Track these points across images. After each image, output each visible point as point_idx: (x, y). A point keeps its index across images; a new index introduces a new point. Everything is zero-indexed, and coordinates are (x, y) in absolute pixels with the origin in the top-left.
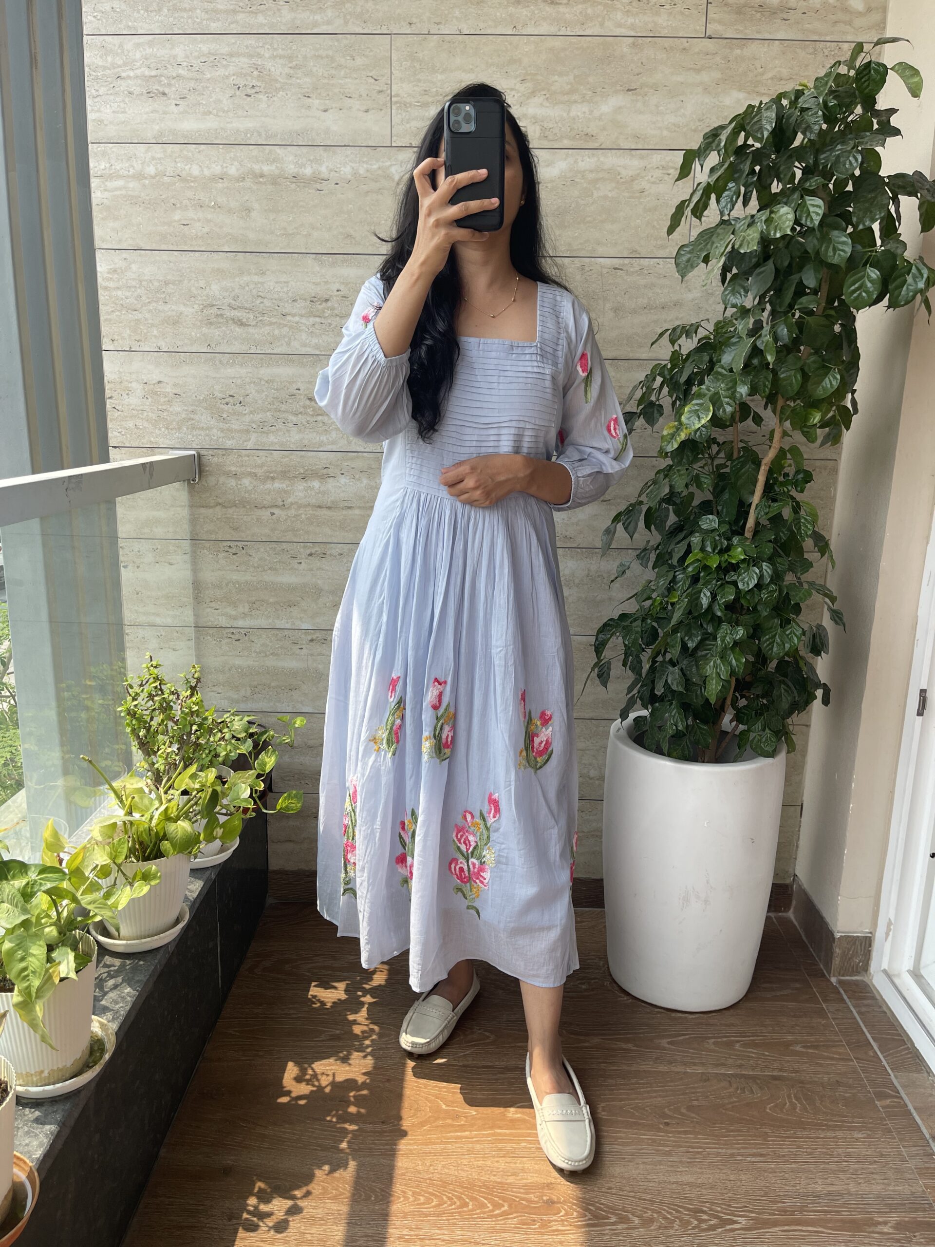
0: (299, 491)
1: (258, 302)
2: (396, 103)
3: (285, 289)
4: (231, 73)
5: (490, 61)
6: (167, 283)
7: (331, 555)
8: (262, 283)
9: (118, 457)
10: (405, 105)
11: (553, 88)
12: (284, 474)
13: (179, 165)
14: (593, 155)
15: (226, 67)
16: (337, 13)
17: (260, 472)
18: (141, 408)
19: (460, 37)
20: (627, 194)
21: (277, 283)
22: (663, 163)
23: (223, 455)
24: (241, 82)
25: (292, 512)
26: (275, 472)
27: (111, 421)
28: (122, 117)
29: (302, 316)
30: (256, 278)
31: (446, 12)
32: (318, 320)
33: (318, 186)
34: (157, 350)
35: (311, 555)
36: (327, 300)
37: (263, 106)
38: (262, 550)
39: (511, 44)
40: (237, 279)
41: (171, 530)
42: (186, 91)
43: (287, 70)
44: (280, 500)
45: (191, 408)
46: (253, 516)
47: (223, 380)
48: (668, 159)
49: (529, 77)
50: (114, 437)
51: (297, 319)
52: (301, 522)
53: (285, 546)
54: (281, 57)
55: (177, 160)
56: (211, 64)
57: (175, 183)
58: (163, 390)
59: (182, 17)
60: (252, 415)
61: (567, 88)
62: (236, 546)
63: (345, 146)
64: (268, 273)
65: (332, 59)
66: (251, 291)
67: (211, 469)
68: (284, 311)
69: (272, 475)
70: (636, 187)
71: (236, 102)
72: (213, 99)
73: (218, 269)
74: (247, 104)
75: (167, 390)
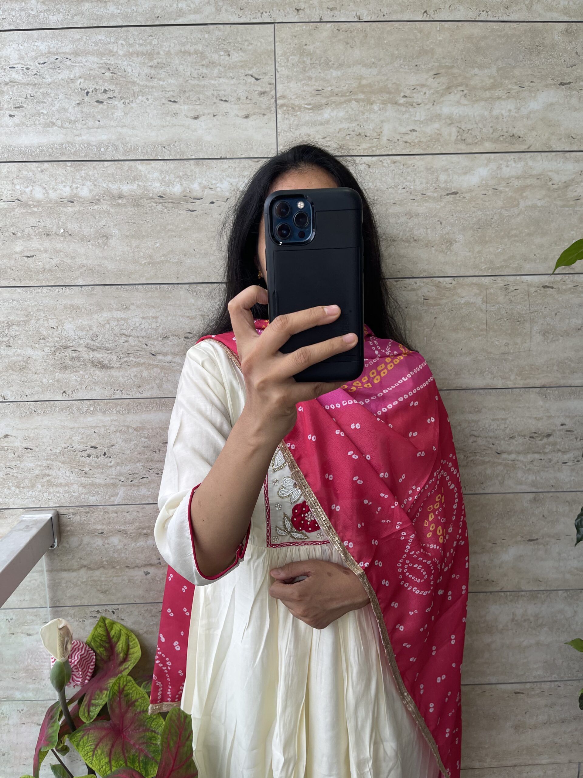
1: (123, 341)
2: (282, 106)
3: (154, 325)
4: (77, 75)
5: (396, 52)
6: (9, 325)
8: (126, 320)
10: (294, 109)
11: (472, 83)
13: (18, 187)
14: (520, 159)
15: (70, 68)
17: (130, 528)
19: (359, 25)
20: (559, 203)
21: (143, 318)
23: (87, 513)
24: (91, 87)
29: (175, 354)
30: (119, 314)
33: (190, 207)
37: (119, 113)
38: (136, 613)
39: (420, 32)
40: (95, 316)
41: (27, 598)
42: (22, 99)
43: (147, 70)
44: (154, 557)
45: (45, 463)
46: (125, 577)
47: (83, 430)
49: (443, 71)
51: (169, 358)
54: (138, 54)
55: (16, 182)
56: (51, 66)
57: (14, 209)
58: (12, 445)
59: (14, 10)
60: (118, 467)
61: (489, 82)
62: (106, 610)
63: (221, 158)
64: (132, 307)
65: (202, 55)
66: (112, 329)
67: (72, 528)
68: (153, 351)
69: (145, 531)
70: (571, 194)
71: (85, 110)
72: (57, 107)
73: (72, 306)
74: (99, 112)
75: (16, 444)
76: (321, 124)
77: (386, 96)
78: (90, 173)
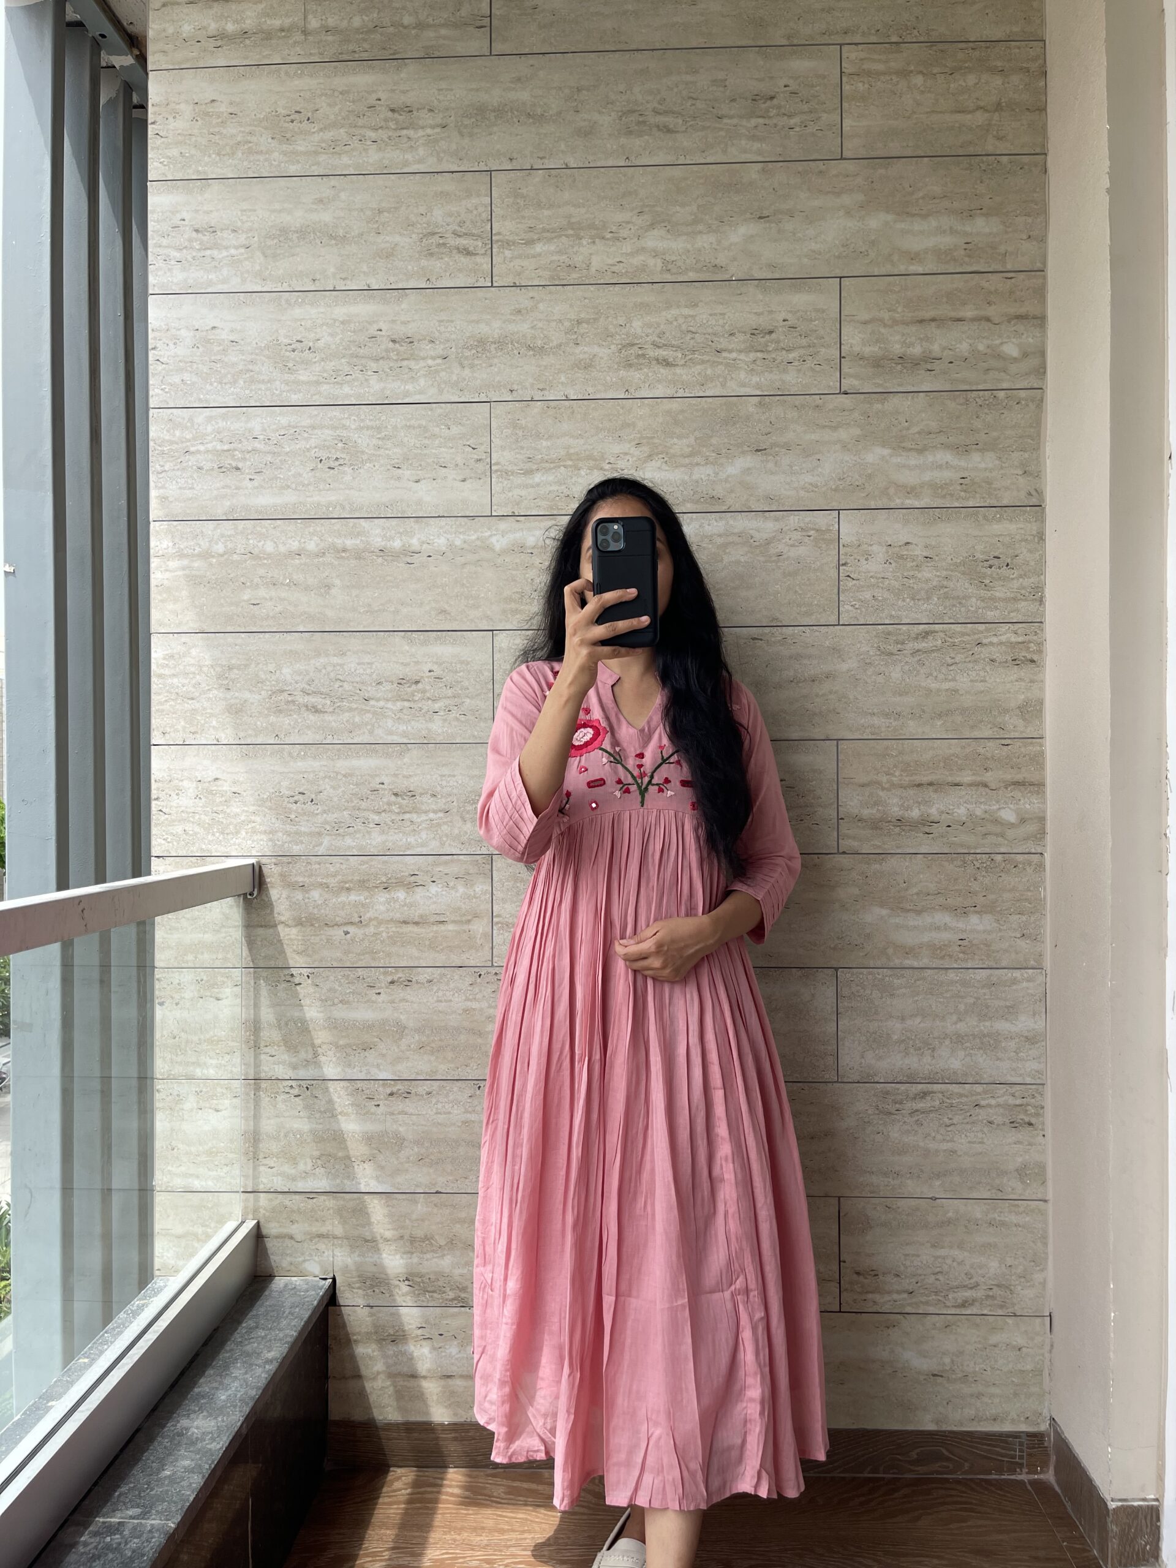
0: (381, 904)
1: (337, 686)
2: (496, 471)
3: (368, 671)
4: (313, 445)
5: (601, 425)
6: (230, 668)
7: (417, 983)
8: (341, 665)
9: (161, 869)
10: (506, 473)
11: (671, 451)
12: (363, 884)
13: (251, 542)
14: (720, 518)
15: (307, 439)
16: (431, 382)
17: (332, 882)
18: (192, 810)
19: (567, 402)
20: (762, 559)
21: (359, 664)
22: (802, 525)
23: (289, 863)
24: (324, 455)
25: (372, 930)
26: (351, 881)
27: (156, 825)
28: (189, 493)
29: (388, 700)
30: (335, 660)
31: (551, 378)
32: (407, 704)
33: (409, 560)
34: (215, 742)
35: (392, 982)
36: (417, 682)
37: (348, 478)
38: (332, 978)
39: (622, 408)
40: (312, 662)
41: (220, 956)
42: (262, 466)
43: (375, 441)
44: (356, 915)
45: (252, 809)
46: (323, 937)
47: (292, 775)
48: (807, 520)
49: (644, 441)
50: (158, 845)
51: (382, 703)
52: (382, 942)
53: (360, 972)
54: (368, 428)
55: (249, 537)
56: (290, 437)
57: (246, 561)
58: (220, 789)
59: (260, 389)
60: (325, 815)
61: (688, 450)
62: (300, 974)
63: (439, 517)
64: (348, 653)
65: (425, 429)
66: (328, 674)
67: (273, 880)
68: (367, 696)
69: (347, 885)
70: (772, 551)
71: (317, 475)
72: (292, 473)
73: (291, 651)
74: (330, 477)
75: (224, 788)
76: (533, 487)
77: (592, 463)
78: (318, 529)
